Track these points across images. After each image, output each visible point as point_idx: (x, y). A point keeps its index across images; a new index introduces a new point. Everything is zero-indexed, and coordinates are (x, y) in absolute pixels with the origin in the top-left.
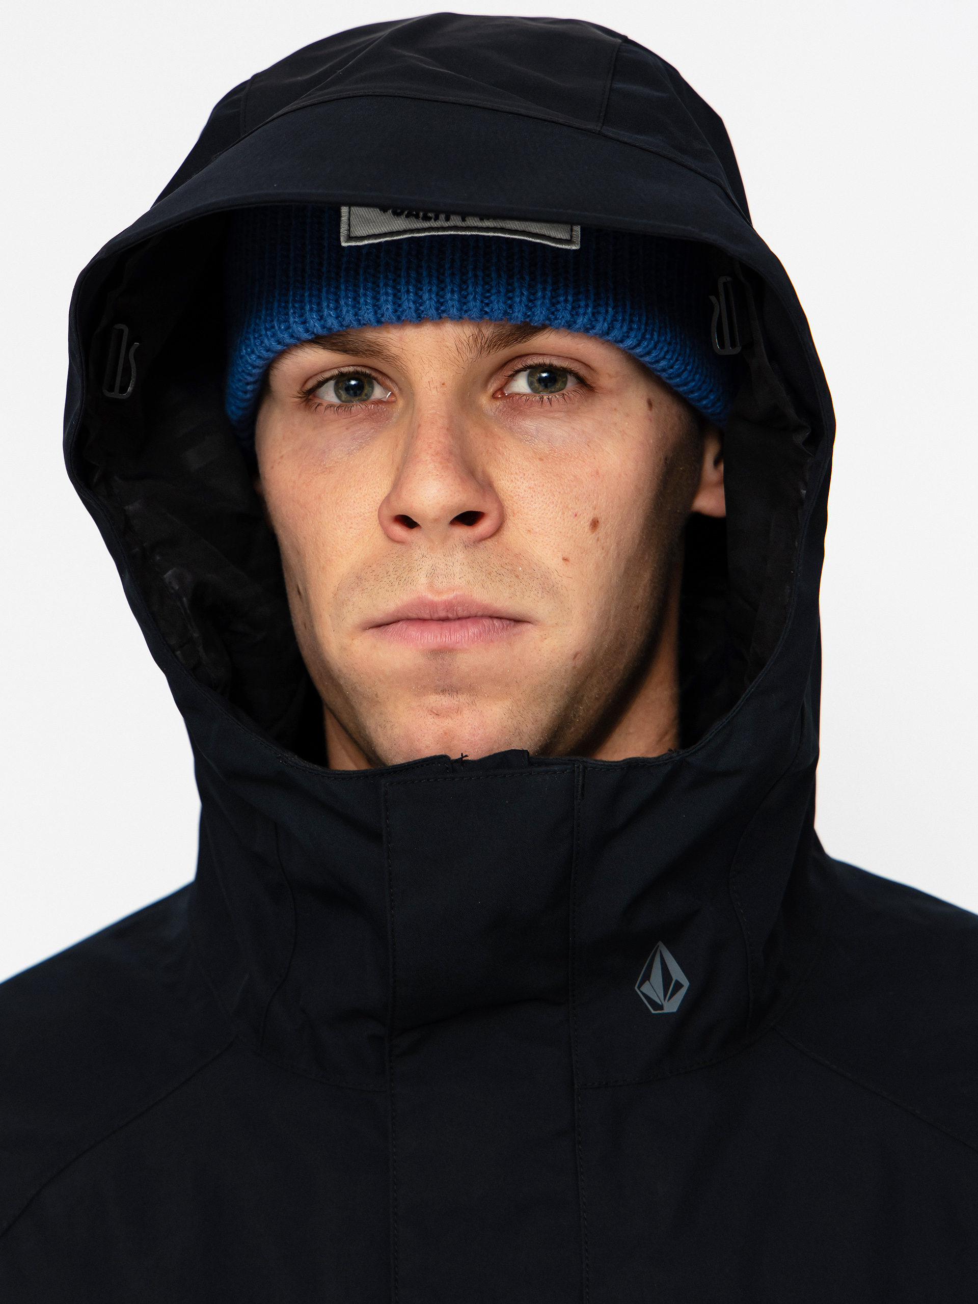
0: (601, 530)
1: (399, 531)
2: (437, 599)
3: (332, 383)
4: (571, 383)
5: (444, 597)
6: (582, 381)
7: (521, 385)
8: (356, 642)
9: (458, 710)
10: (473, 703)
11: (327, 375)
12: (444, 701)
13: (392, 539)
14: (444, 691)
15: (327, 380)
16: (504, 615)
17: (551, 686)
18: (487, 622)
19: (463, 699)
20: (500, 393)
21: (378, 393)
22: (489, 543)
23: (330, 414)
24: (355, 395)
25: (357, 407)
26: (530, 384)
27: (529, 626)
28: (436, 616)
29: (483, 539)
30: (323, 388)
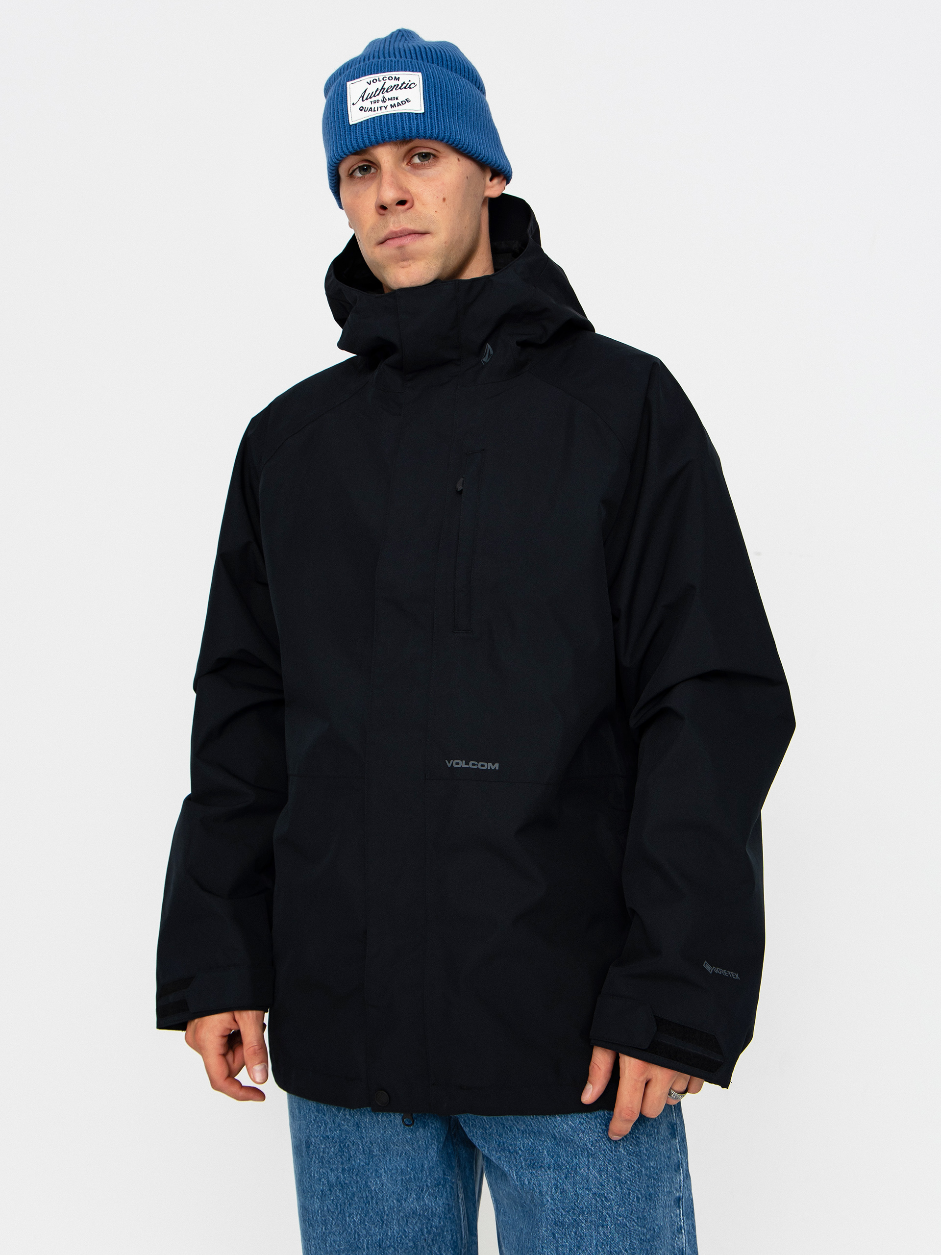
0: (447, 201)
1: (382, 212)
2: (396, 230)
3: (358, 170)
4: (432, 156)
5: (398, 229)
6: (435, 156)
7: (416, 160)
8: (376, 249)
9: (410, 265)
10: (414, 262)
11: (355, 167)
12: (405, 263)
13: (381, 215)
14: (404, 260)
15: (355, 169)
16: (419, 232)
17: (439, 253)
18: (414, 235)
19: (410, 262)
20: (409, 163)
21: (373, 170)
22: (410, 210)
23: (358, 180)
24: (365, 171)
25: (367, 176)
26: (419, 159)
27: (428, 235)
28: (397, 236)
29: (408, 209)
30: (356, 171)
